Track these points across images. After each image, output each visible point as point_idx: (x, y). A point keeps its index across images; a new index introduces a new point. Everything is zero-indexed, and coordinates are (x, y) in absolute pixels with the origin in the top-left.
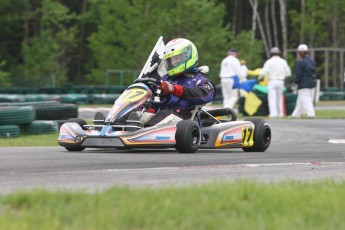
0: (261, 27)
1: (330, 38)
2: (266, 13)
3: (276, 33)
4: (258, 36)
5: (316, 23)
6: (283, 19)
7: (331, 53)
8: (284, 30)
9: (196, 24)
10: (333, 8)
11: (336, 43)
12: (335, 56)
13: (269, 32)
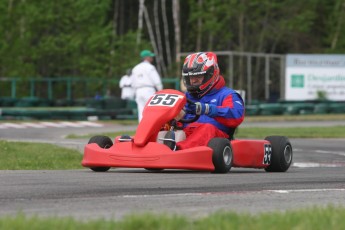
0: (149, 25)
1: (235, 40)
2: (155, 8)
3: (166, 33)
4: (146, 37)
5: (219, 20)
6: (176, 15)
7: (236, 58)
8: (177, 30)
9: (71, 20)
11: (241, 47)
12: (241, 62)
13: (158, 32)
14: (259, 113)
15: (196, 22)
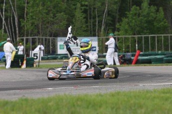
0: (6, 28)
1: (38, 32)
2: (9, 21)
3: (13, 30)
4: (5, 32)
5: (32, 26)
6: (16, 24)
7: (39, 39)
8: (17, 29)
10: (39, 19)
11: (41, 35)
12: (41, 40)
13: (10, 30)
14: (48, 59)
15: (24, 26)
